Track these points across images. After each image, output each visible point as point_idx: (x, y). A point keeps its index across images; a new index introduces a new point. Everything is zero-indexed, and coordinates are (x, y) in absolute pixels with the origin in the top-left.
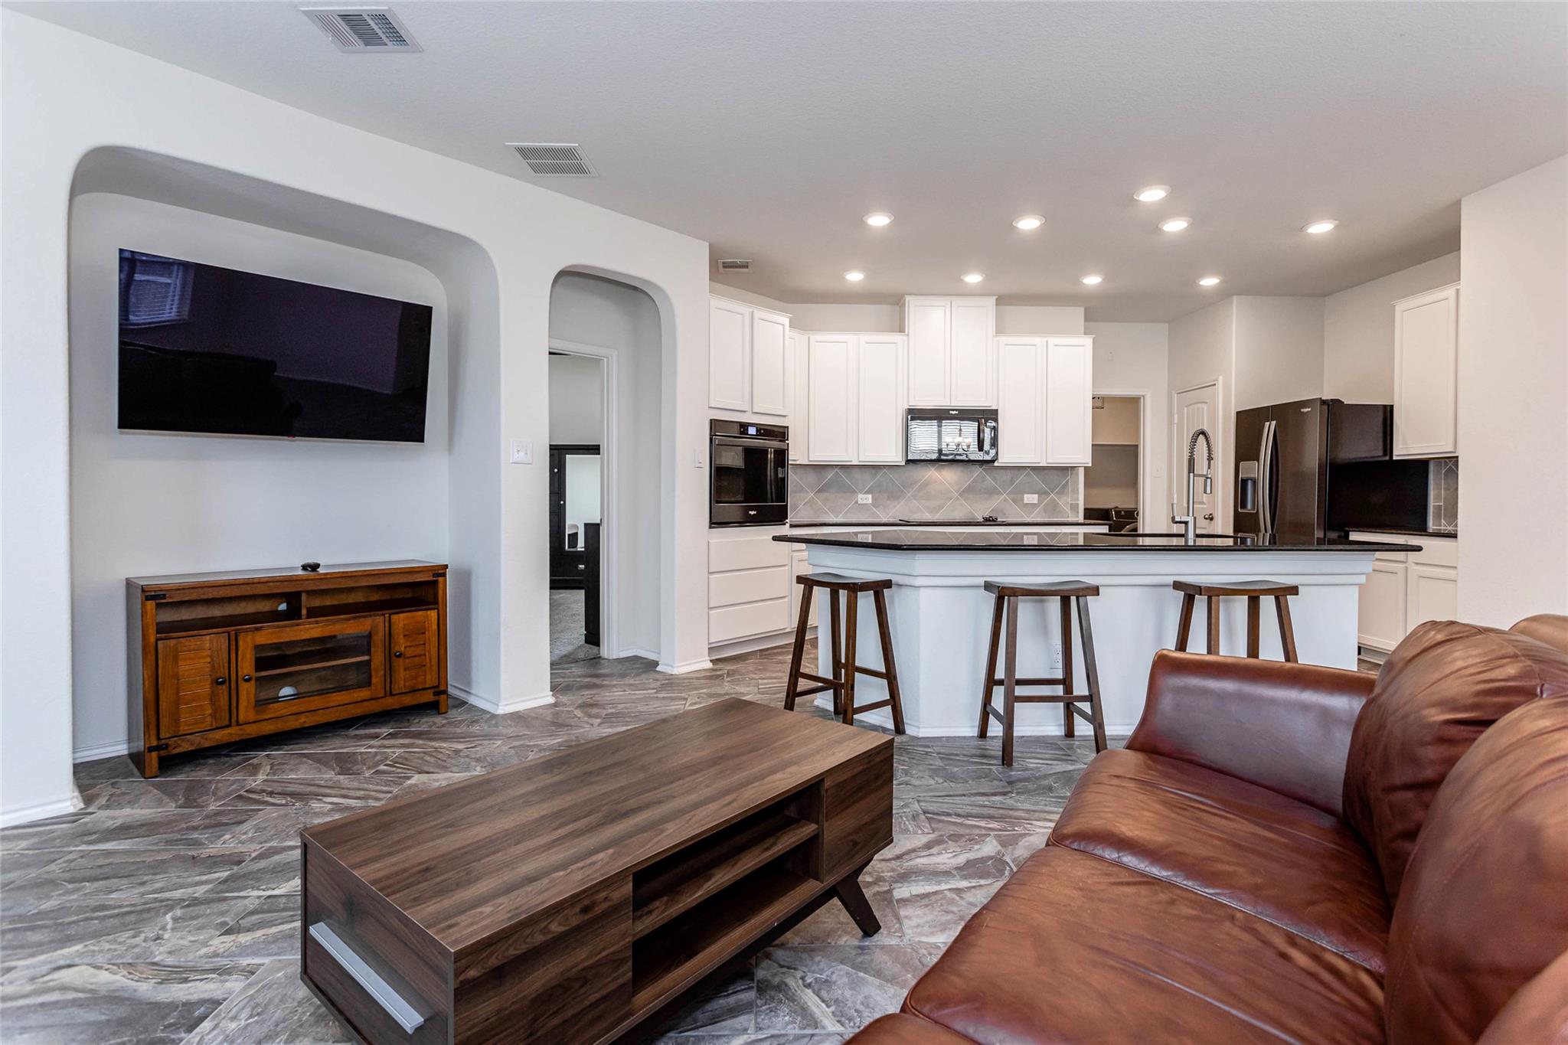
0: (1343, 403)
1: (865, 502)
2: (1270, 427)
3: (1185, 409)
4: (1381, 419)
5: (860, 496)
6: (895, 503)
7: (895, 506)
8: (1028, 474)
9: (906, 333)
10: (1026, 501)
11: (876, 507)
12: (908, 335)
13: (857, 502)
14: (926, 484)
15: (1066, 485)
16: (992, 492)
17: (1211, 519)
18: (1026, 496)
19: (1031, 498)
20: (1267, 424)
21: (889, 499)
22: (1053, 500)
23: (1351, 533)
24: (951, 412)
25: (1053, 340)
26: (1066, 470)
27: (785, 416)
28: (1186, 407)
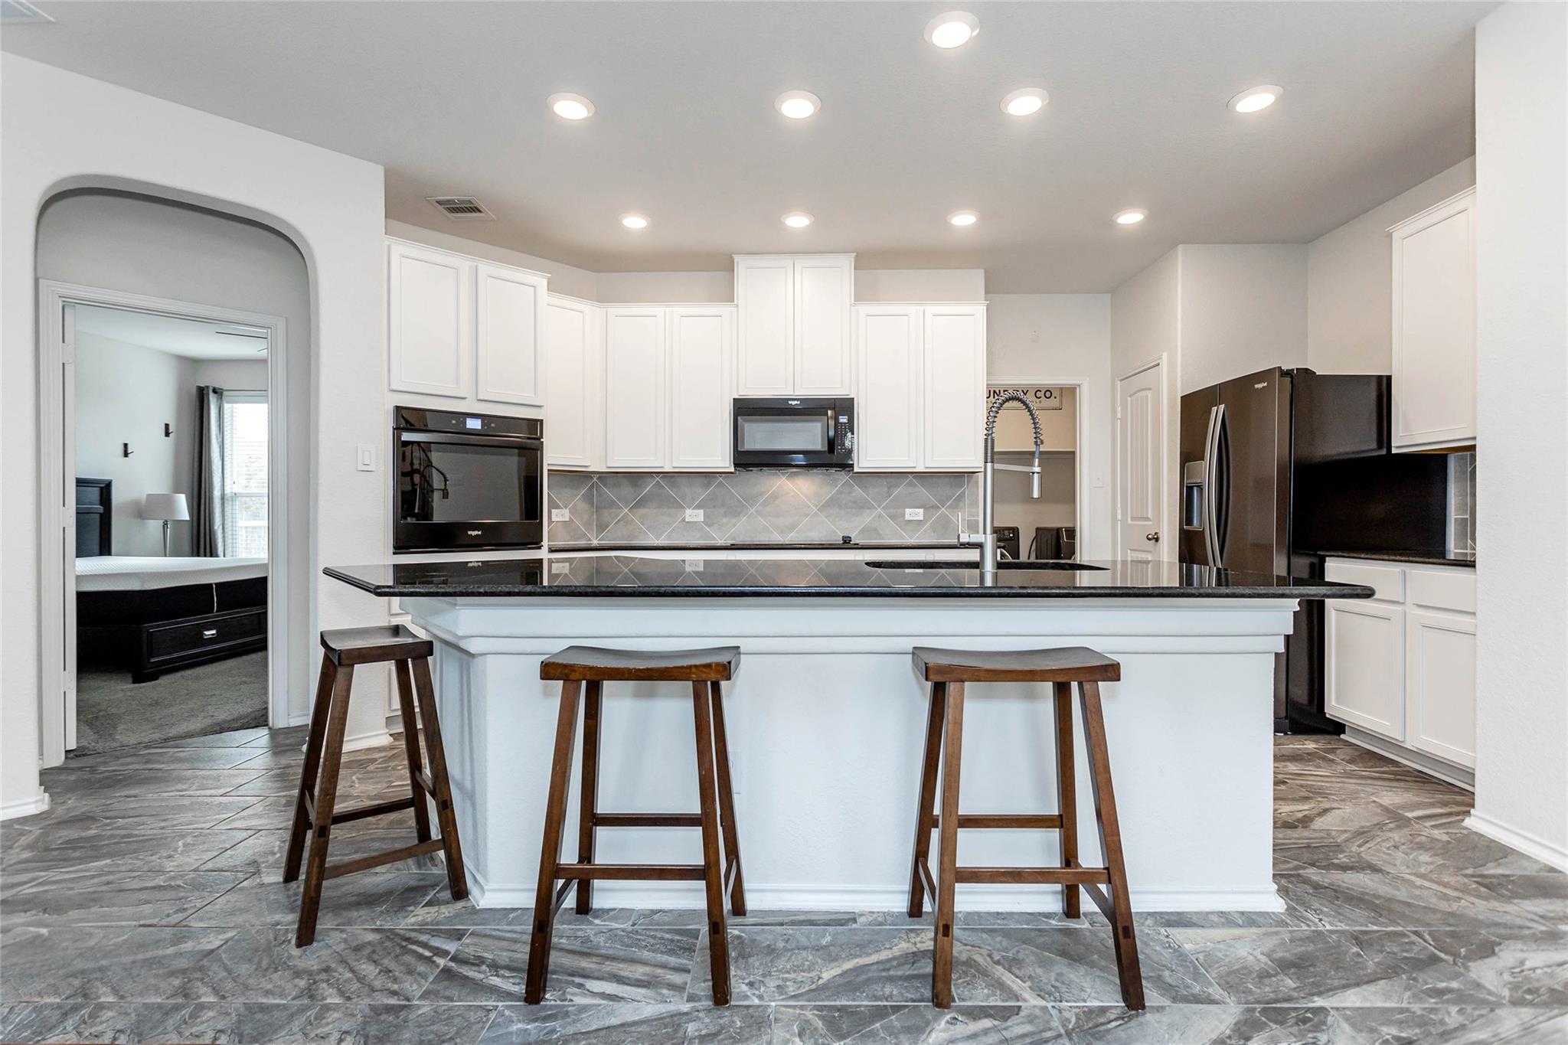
0: (1315, 373)
1: (695, 519)
2: (1218, 411)
3: (1129, 399)
4: (1374, 395)
5: (688, 512)
6: (734, 521)
7: (734, 525)
8: (911, 484)
9: (735, 303)
10: (907, 517)
11: (709, 526)
12: (737, 306)
13: (684, 520)
14: (774, 497)
15: (961, 497)
16: (862, 506)
17: (1157, 540)
18: (907, 510)
19: (915, 514)
20: (1215, 409)
21: (726, 515)
22: (943, 515)
23: (1327, 558)
24: (790, 402)
25: (932, 309)
26: (960, 477)
27: (540, 407)
28: (1130, 396)
